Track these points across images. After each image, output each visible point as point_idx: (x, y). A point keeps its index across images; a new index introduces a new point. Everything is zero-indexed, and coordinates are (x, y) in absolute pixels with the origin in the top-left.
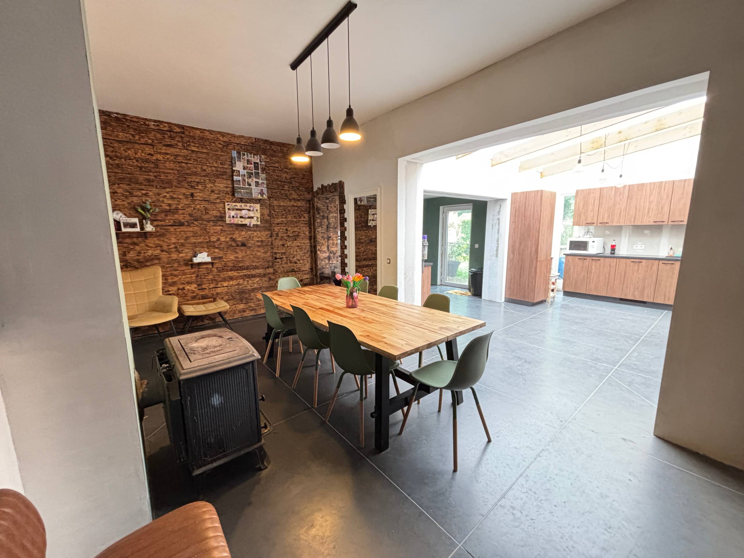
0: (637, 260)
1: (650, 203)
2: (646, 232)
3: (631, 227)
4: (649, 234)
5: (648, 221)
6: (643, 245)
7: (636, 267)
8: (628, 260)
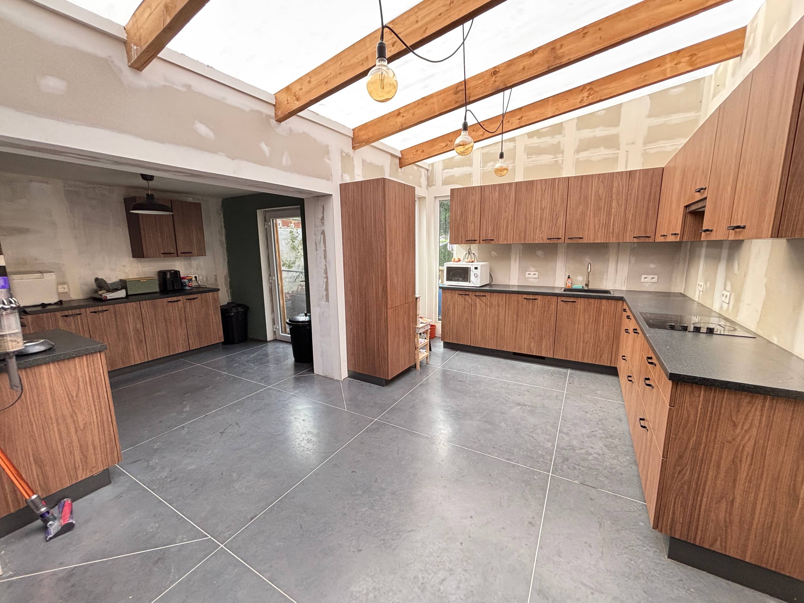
0: (531, 297)
1: (542, 210)
2: (539, 253)
3: (521, 247)
4: (543, 256)
5: (540, 237)
6: (536, 271)
7: (531, 305)
8: (520, 295)
